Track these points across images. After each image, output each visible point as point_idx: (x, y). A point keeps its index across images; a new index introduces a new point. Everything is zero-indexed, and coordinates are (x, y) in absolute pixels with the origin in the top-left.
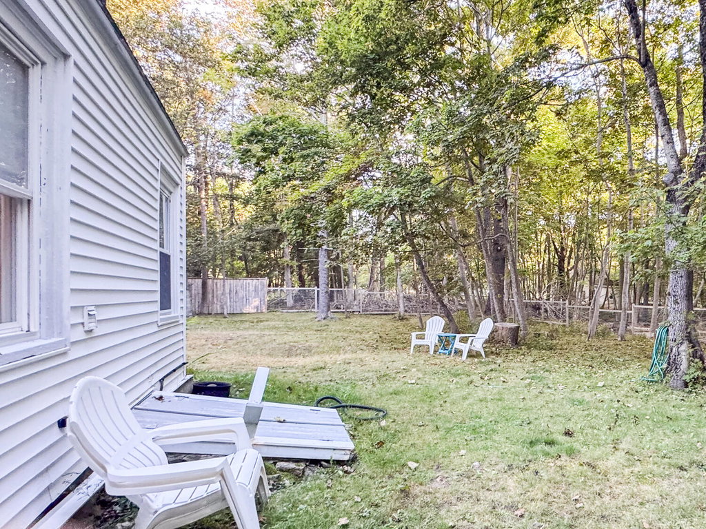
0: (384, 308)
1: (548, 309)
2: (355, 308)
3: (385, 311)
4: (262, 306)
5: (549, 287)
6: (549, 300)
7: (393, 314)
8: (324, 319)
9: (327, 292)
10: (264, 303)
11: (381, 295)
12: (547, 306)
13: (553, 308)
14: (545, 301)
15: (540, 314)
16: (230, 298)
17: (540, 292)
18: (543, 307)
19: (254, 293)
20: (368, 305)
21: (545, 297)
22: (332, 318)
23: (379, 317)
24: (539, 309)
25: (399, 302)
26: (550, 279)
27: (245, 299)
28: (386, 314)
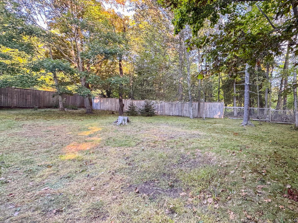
0: (285, 120)
2: (267, 119)
3: (285, 122)
4: (222, 115)
7: (290, 124)
8: (246, 125)
9: (248, 109)
10: (222, 114)
11: (283, 112)
16: (209, 111)
19: (218, 109)
20: (275, 117)
22: (250, 125)
23: (281, 125)
25: (295, 117)
27: (215, 112)
28: (286, 124)
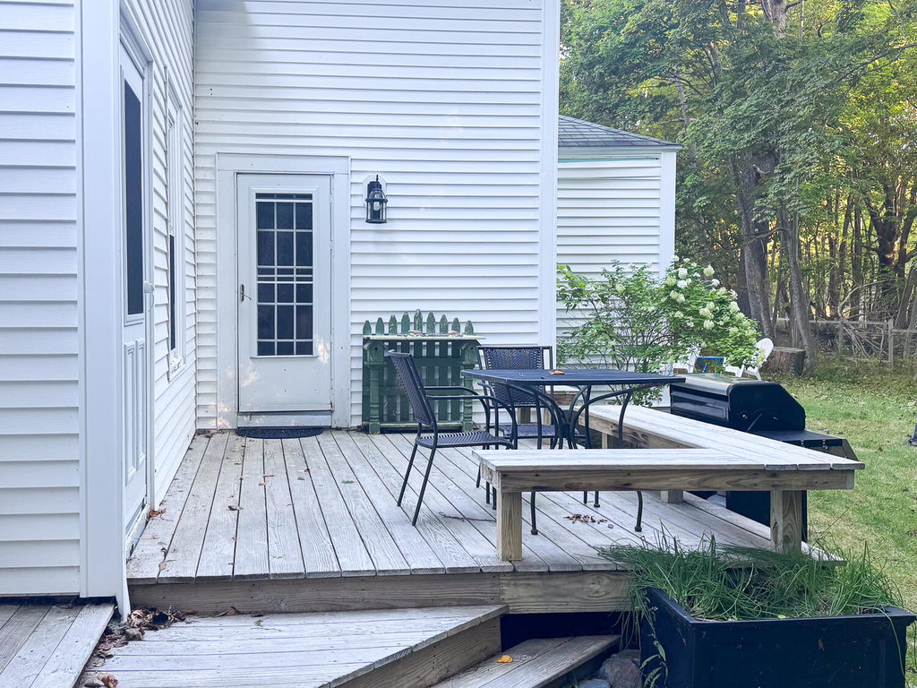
1: (853, 337)
5: (856, 295)
6: (855, 319)
12: (850, 332)
13: (863, 335)
14: (846, 322)
15: (833, 346)
17: (833, 304)
18: (840, 334)
21: (847, 316)
24: (832, 336)
26: (858, 278)
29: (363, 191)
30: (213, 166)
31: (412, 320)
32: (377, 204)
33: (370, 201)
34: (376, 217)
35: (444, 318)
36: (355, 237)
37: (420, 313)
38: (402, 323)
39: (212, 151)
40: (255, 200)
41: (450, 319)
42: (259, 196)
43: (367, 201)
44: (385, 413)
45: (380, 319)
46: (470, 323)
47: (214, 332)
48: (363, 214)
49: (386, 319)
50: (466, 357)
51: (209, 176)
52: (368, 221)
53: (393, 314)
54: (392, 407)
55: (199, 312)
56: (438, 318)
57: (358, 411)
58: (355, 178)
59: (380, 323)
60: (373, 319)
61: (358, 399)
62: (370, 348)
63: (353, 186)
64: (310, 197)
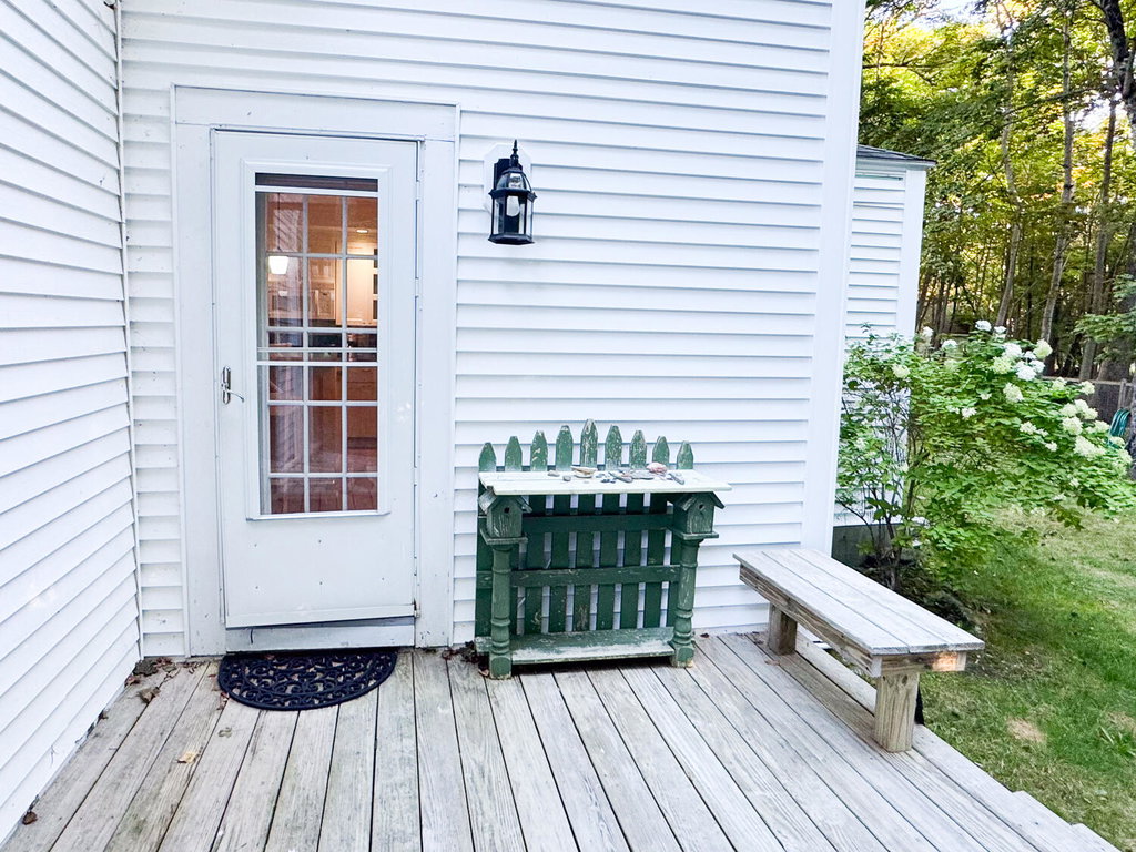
29: (486, 178)
30: (164, 114)
31: (577, 439)
32: (513, 201)
33: (499, 195)
34: (509, 231)
35: (638, 438)
36: (467, 272)
37: (593, 428)
38: (557, 445)
39: (163, 81)
40: (254, 189)
41: (651, 436)
42: (261, 178)
43: (494, 194)
44: (520, 615)
45: (514, 440)
46: (687, 447)
47: (172, 464)
48: (485, 225)
49: (526, 437)
50: (690, 524)
51: (157, 135)
52: (495, 239)
53: (540, 429)
54: (533, 608)
55: (138, 423)
56: (627, 436)
57: (468, 614)
58: (469, 151)
59: (514, 448)
60: (500, 438)
61: (469, 592)
62: (493, 508)
63: (465, 167)
64: (371, 184)
